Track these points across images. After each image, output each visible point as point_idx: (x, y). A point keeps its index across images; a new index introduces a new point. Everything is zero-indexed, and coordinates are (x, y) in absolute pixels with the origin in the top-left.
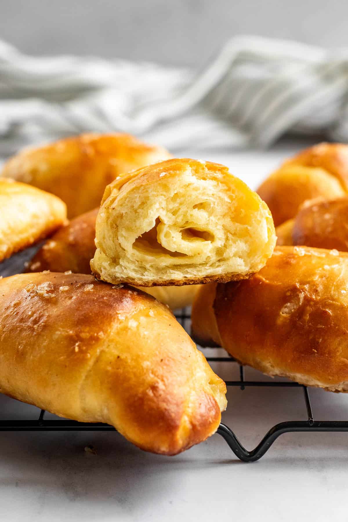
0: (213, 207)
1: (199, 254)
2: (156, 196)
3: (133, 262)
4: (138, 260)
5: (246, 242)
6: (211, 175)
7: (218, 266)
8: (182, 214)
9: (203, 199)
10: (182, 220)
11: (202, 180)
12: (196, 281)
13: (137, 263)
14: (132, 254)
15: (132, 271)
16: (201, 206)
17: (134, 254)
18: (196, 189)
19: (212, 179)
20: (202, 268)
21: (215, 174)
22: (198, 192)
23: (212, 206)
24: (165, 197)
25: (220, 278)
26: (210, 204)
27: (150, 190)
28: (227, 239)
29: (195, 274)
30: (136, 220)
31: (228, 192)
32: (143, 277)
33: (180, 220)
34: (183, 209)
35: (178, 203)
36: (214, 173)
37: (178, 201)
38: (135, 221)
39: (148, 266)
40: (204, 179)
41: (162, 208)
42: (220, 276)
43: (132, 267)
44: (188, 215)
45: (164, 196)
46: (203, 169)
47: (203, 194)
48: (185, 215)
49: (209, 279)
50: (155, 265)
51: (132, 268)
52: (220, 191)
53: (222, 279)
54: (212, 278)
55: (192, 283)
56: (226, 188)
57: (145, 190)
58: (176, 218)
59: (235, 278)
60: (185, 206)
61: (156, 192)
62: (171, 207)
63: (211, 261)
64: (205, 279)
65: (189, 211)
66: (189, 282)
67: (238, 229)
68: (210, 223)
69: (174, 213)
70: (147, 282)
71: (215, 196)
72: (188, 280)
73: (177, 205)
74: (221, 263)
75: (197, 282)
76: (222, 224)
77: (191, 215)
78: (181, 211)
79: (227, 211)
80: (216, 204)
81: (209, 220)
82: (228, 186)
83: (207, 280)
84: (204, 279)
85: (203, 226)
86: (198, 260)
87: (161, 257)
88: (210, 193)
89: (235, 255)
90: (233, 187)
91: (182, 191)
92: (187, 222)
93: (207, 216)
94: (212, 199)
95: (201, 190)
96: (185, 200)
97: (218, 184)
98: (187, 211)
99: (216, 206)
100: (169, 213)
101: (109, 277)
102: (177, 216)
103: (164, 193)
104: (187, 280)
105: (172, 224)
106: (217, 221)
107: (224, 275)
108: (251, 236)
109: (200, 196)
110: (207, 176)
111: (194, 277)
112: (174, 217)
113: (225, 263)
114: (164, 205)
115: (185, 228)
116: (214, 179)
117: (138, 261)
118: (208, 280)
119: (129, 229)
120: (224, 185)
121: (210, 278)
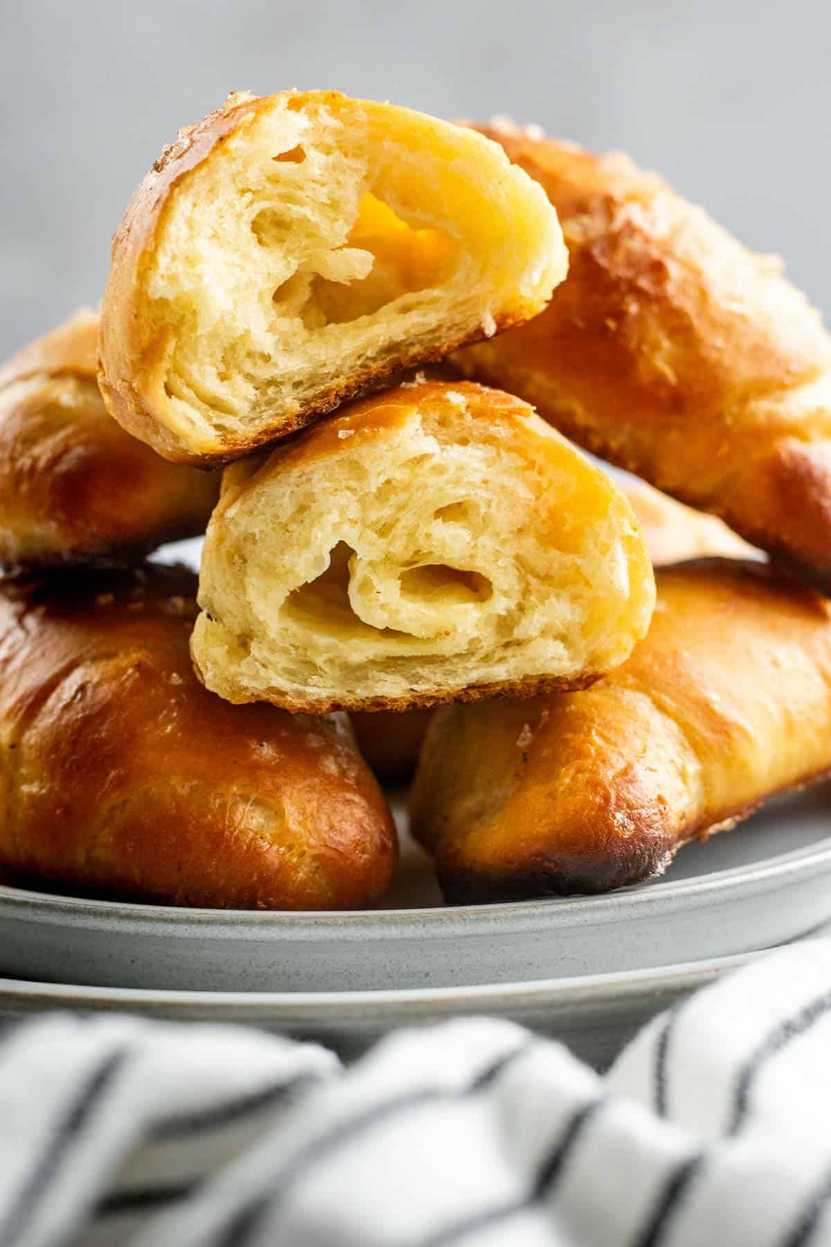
0: (485, 513)
1: (447, 634)
2: (331, 493)
3: (284, 650)
4: (297, 644)
5: (575, 599)
6: (482, 431)
7: (502, 660)
8: (403, 534)
9: (457, 494)
10: (406, 548)
11: (456, 446)
12: (443, 699)
13: (293, 652)
14: (283, 628)
15: (281, 672)
16: (452, 512)
17: (287, 630)
18: (439, 470)
19: (484, 442)
20: (460, 667)
21: (492, 429)
22: (446, 477)
23: (483, 510)
24: (356, 495)
25: (507, 690)
26: (477, 507)
27: (315, 478)
28: (526, 592)
29: (439, 680)
30: (286, 552)
31: (527, 473)
32: (309, 690)
33: (399, 547)
34: (407, 519)
35: (391, 506)
36: (490, 424)
37: (394, 500)
38: (282, 553)
39: (319, 661)
40: (464, 442)
41: (349, 519)
42: (507, 684)
43: (282, 661)
44: (420, 535)
45: (353, 490)
46: (461, 416)
47: (457, 482)
48: (411, 535)
49: (479, 691)
50: (338, 657)
51: (280, 666)
52: (504, 472)
53: (512, 690)
54: (486, 690)
55: (431, 704)
56: (521, 463)
57: (304, 478)
58: (390, 543)
59: (549, 688)
60: (413, 511)
61: (330, 482)
62: (373, 516)
63: (482, 647)
64: (467, 693)
65: (421, 527)
66: (423, 702)
67: (556, 565)
68: (480, 555)
69: (384, 530)
70: (317, 700)
71: (491, 485)
72: (421, 697)
73: (389, 513)
74: (509, 652)
75: (443, 702)
76: (514, 554)
77: (428, 536)
78: (399, 525)
79: (527, 520)
80: (494, 505)
81: (475, 545)
82: (526, 460)
83: (473, 695)
84: (463, 693)
85: (462, 562)
86: (446, 647)
87: (350, 638)
88: (476, 478)
89: (543, 633)
90: (540, 459)
91: (399, 475)
92: (417, 552)
93: (468, 539)
94: (483, 493)
95: (451, 472)
96: (410, 498)
97: (498, 455)
98: (418, 525)
99: (493, 510)
100: (368, 531)
101: (224, 685)
102: (390, 537)
103: (353, 484)
104: (418, 696)
105: (378, 560)
106: (497, 548)
107: (518, 681)
108: (587, 583)
109: (449, 489)
110: (471, 434)
111: (436, 688)
112: (383, 541)
113: (518, 651)
114: (354, 511)
115: (414, 566)
116: (489, 440)
117: (296, 648)
118: (475, 695)
119: (269, 571)
120: (514, 455)
121: (482, 690)
